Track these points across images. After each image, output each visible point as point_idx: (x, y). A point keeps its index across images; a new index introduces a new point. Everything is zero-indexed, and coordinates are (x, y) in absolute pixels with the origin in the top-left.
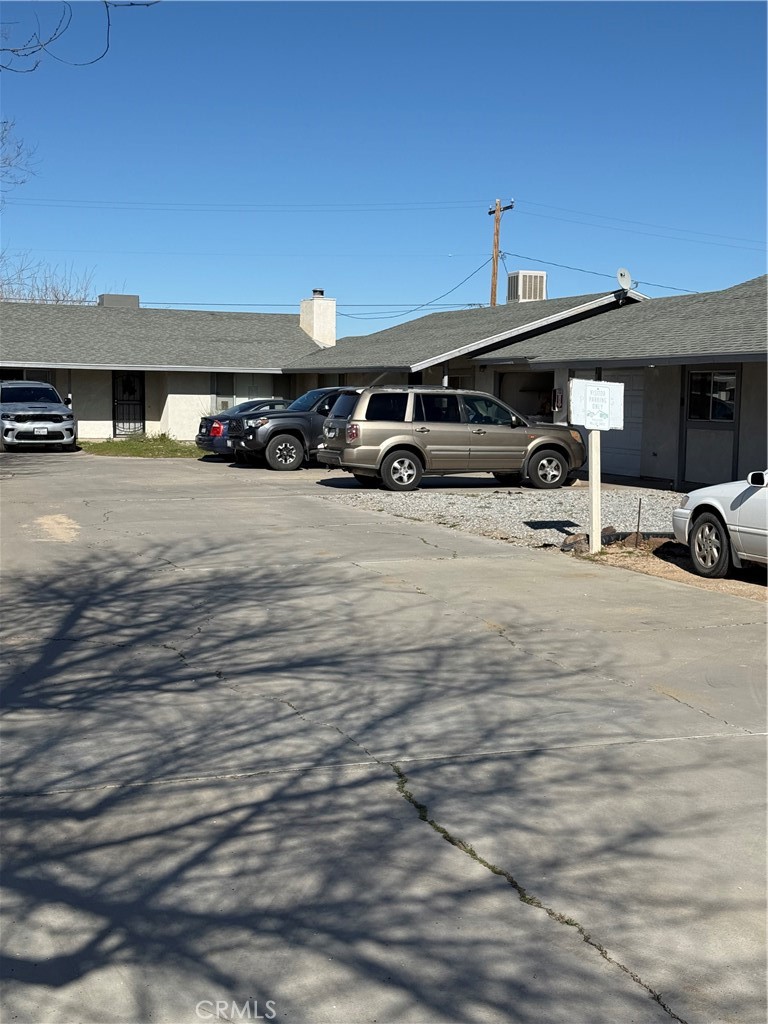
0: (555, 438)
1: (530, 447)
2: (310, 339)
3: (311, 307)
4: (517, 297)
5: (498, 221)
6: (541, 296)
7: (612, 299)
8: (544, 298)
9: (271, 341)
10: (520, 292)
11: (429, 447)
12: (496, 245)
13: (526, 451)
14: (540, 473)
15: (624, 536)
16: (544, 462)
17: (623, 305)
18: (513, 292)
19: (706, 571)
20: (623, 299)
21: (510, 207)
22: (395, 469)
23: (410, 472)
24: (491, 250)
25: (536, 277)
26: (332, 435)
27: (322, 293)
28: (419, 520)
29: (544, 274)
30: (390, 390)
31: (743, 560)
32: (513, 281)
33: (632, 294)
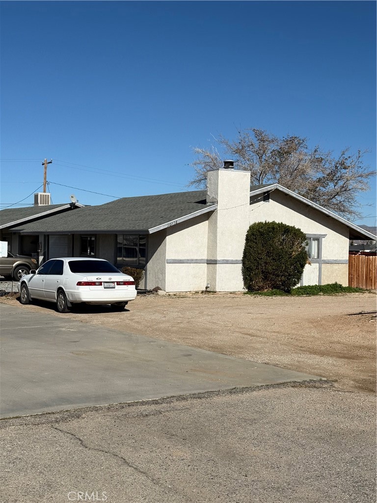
0: (25, 262)
1: (14, 265)
4: (38, 203)
5: (46, 168)
6: (48, 203)
7: (69, 206)
8: (50, 204)
10: (39, 202)
12: (45, 178)
13: (12, 267)
14: (19, 275)
15: (8, 293)
16: (20, 271)
17: (74, 209)
18: (36, 202)
20: (73, 207)
21: (51, 162)
24: (43, 180)
25: (46, 195)
29: (49, 194)
31: (32, 298)
32: (36, 197)
33: (77, 204)
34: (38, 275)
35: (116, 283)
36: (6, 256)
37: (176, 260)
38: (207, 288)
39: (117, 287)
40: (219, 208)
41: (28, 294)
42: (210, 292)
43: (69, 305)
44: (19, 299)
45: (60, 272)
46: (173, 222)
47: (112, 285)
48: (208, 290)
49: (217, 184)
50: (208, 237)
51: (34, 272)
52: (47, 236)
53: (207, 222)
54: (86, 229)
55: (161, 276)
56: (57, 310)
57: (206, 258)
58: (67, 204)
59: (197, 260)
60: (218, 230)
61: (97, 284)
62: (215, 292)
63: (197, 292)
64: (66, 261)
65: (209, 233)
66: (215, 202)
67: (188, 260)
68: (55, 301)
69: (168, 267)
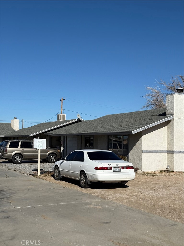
0: (54, 151)
1: (48, 153)
2: (13, 129)
3: (13, 121)
4: (59, 120)
5: (62, 102)
8: (65, 120)
9: (3, 129)
11: (24, 154)
12: (62, 108)
13: (47, 154)
14: (50, 159)
15: (46, 172)
16: (51, 157)
17: (79, 122)
18: (58, 119)
19: (56, 179)
20: (79, 121)
21: (65, 99)
22: (16, 158)
23: (19, 159)
24: (61, 109)
25: (63, 115)
26: (2, 151)
27: (16, 118)
28: (11, 170)
29: (65, 114)
30: (15, 141)
31: (62, 176)
32: (58, 116)
33: (81, 119)
34: (66, 161)
35: (121, 168)
36: (45, 148)
37: (148, 151)
38: (167, 168)
39: (122, 170)
40: (175, 118)
41: (59, 174)
42: (170, 171)
43: (89, 183)
44: (53, 176)
45: (82, 159)
46: (147, 127)
47: (119, 169)
48: (168, 170)
49: (173, 103)
50: (167, 136)
51: (63, 159)
52: (66, 136)
53: (167, 127)
54: (90, 132)
55: (138, 161)
56: (80, 186)
57: (166, 150)
58: (75, 119)
59: (161, 151)
60: (174, 132)
61: (109, 168)
62: (174, 171)
63: (161, 171)
64: (86, 152)
65: (168, 134)
66: (172, 114)
67: (155, 151)
68: (79, 179)
69: (143, 155)
